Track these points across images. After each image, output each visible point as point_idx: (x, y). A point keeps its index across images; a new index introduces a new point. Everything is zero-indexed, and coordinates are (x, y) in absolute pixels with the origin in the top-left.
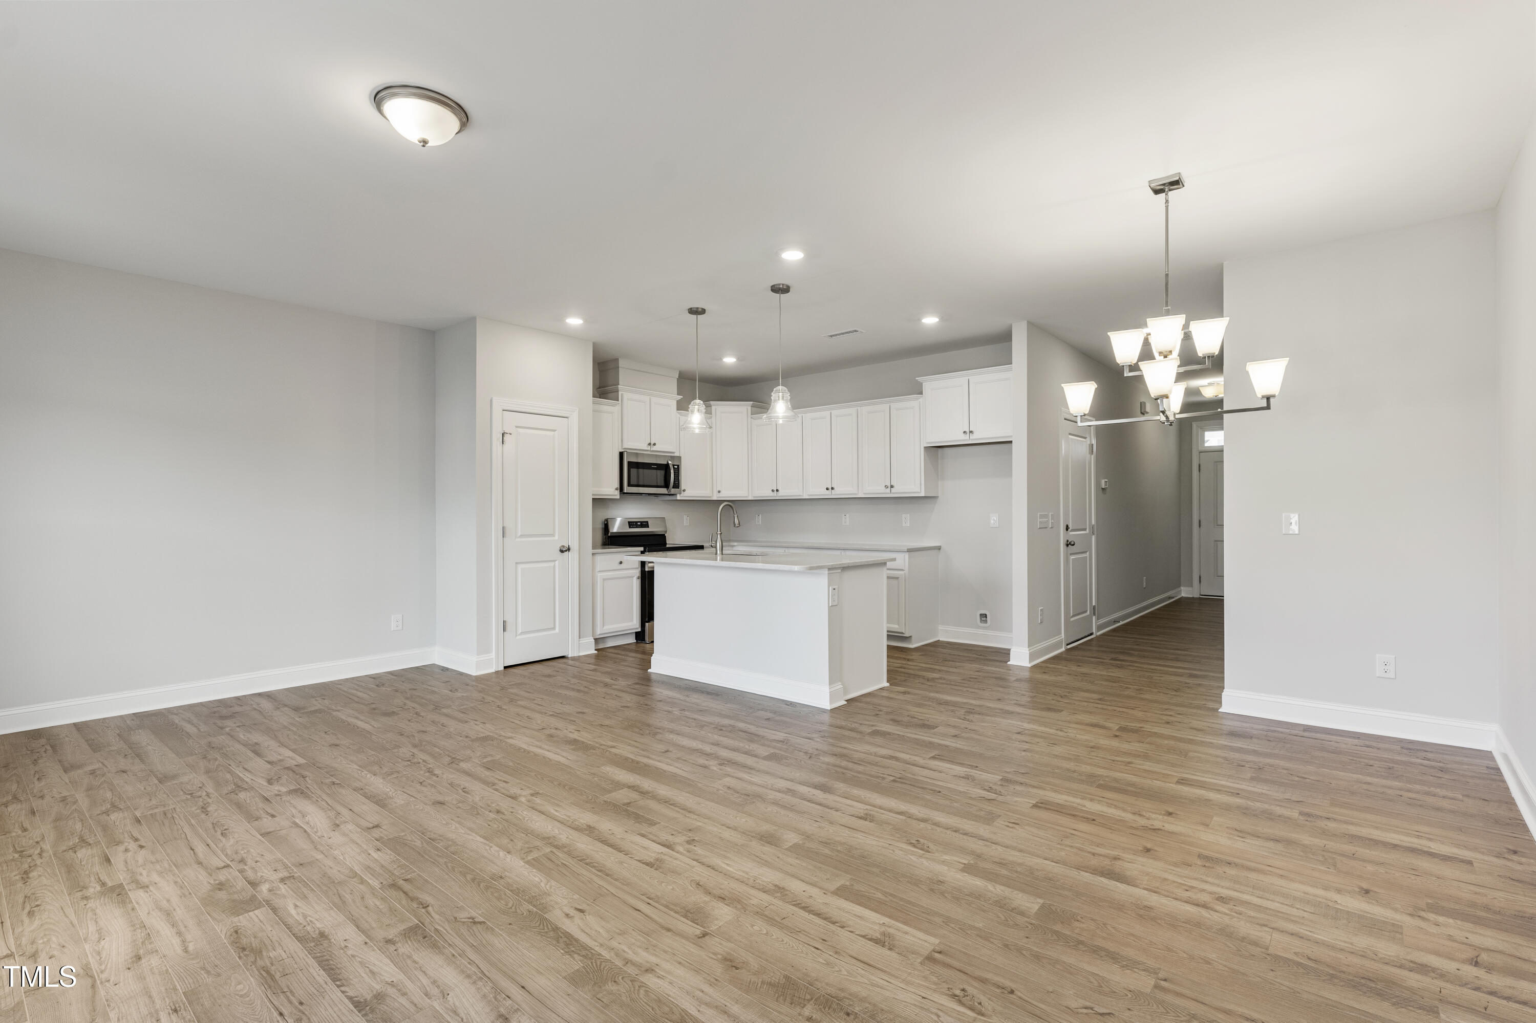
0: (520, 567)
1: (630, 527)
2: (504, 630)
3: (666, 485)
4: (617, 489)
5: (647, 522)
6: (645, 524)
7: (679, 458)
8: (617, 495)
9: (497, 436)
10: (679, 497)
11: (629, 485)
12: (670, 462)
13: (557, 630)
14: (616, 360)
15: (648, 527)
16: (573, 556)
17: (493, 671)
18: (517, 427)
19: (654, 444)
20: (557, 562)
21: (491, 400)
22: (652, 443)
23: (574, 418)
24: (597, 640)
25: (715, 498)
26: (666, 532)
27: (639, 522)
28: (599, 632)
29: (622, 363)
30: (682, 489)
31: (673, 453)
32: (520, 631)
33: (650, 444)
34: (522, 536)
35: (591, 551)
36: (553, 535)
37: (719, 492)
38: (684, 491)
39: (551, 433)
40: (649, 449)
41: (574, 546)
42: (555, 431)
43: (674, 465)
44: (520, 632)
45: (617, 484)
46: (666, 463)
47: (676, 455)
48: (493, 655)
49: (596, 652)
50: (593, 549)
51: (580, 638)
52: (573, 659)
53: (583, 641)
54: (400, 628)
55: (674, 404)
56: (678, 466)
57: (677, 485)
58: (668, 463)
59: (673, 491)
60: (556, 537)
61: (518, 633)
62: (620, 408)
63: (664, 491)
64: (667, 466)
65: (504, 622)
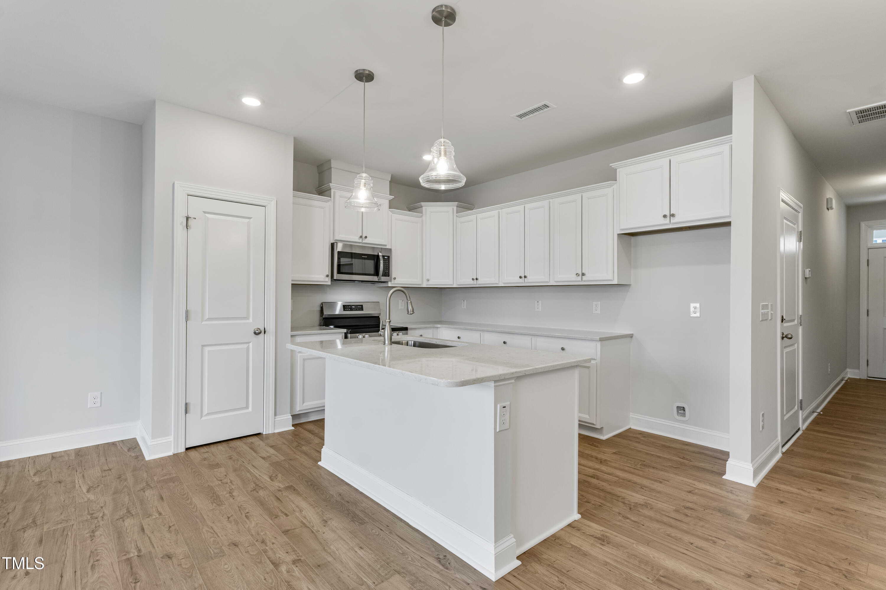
0: (207, 349)
1: (344, 310)
2: (186, 412)
3: (377, 273)
4: (327, 276)
5: (362, 306)
6: (360, 307)
7: (390, 250)
8: (328, 281)
9: (180, 220)
10: (390, 284)
11: (339, 272)
12: (380, 254)
13: (250, 409)
14: (329, 161)
15: (362, 310)
16: (270, 338)
17: (171, 453)
18: (205, 212)
19: (366, 237)
20: (251, 344)
21: (173, 184)
22: (364, 237)
23: (272, 207)
24: (294, 417)
25: (424, 286)
26: (380, 314)
27: (353, 305)
28: (299, 408)
29: (334, 164)
30: (393, 276)
31: (385, 245)
32: (205, 412)
33: (361, 237)
34: (209, 319)
35: (290, 333)
36: (247, 318)
37: (428, 280)
38: (395, 279)
39: (247, 220)
40: (361, 241)
41: (271, 328)
42: (250, 218)
43: (383, 256)
44: (207, 413)
45: (328, 271)
46: (377, 254)
47: (387, 247)
48: (171, 438)
49: (293, 428)
50: (291, 331)
51: (275, 415)
52: (268, 436)
53: (279, 418)
54: (98, 404)
55: (386, 203)
56: (389, 257)
57: (387, 273)
58: (378, 254)
59: (383, 279)
60: (251, 320)
61: (203, 415)
62: (332, 203)
63: (375, 278)
64: (378, 256)
65: (186, 404)
